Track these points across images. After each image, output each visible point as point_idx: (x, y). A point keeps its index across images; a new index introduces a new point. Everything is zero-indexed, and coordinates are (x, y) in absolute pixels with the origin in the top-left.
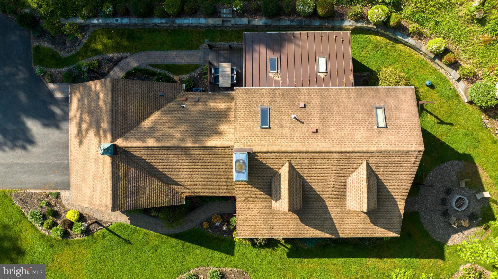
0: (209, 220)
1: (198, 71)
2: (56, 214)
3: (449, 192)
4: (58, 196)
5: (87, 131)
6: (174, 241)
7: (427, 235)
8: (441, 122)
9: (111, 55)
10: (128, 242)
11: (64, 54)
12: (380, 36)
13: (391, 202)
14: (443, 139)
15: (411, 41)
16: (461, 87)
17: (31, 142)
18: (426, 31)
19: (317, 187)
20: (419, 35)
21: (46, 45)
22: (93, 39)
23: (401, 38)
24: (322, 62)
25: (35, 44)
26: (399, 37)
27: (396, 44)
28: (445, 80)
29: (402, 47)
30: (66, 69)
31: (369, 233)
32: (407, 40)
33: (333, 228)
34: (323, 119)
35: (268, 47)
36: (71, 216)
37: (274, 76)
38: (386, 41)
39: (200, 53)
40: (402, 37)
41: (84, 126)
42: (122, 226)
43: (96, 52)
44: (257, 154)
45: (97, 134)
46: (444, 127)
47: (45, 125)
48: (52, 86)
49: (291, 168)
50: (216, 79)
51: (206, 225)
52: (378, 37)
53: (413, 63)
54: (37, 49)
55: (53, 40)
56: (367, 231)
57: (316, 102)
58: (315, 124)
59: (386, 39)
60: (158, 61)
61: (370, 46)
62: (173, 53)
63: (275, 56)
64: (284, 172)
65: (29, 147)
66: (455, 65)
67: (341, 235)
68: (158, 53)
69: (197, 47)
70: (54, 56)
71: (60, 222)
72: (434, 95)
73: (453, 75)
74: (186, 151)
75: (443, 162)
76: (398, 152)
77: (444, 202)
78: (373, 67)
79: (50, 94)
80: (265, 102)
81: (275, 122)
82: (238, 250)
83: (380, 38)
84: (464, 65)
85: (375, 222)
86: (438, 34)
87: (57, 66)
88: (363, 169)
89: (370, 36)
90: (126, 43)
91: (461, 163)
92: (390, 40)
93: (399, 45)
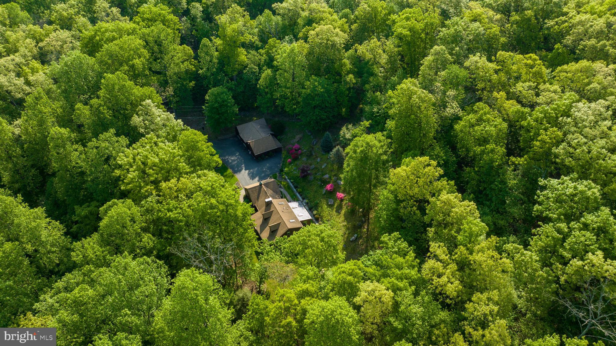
44: (272, 204)
76: (286, 225)
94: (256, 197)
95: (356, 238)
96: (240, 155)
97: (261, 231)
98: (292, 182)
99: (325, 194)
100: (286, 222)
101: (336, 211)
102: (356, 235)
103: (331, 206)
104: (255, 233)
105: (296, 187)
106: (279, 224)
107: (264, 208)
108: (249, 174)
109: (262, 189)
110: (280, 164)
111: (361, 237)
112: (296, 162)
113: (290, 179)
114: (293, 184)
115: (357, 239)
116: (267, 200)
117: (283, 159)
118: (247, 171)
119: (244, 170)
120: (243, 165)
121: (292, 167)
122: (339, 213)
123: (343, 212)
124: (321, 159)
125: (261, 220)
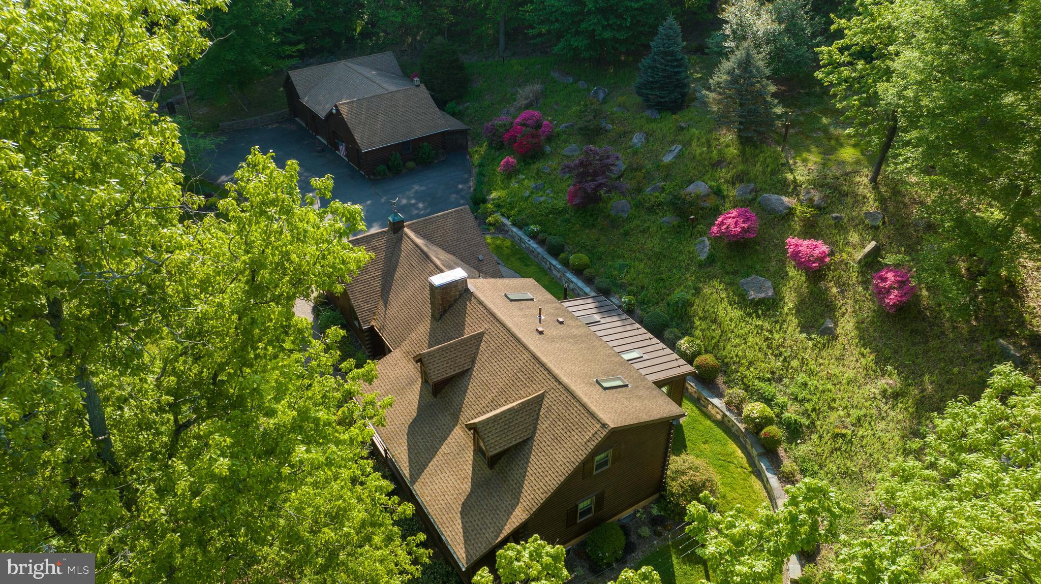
12: (743, 452)
13: (513, 501)
23: (764, 468)
26: (762, 464)
27: (753, 477)
31: (444, 519)
32: (769, 475)
33: (422, 466)
34: (561, 338)
38: (744, 462)
40: (767, 469)
44: (472, 299)
52: (740, 451)
56: (445, 513)
57: (576, 332)
58: (549, 332)
59: (747, 460)
76: (583, 406)
81: (521, 304)
83: (739, 453)
85: (466, 509)
89: (730, 441)
92: (750, 466)
93: (756, 480)
94: (377, 284)
97: (419, 464)
98: (533, 236)
99: (711, 260)
100: (580, 390)
101: (805, 328)
104: (377, 481)
105: (555, 251)
106: (533, 407)
107: (423, 328)
109: (405, 246)
110: (466, 181)
112: (534, 167)
113: (520, 225)
114: (542, 243)
116: (438, 280)
117: (475, 171)
121: (524, 184)
122: (831, 336)
123: (847, 326)
124: (648, 136)
125: (413, 396)
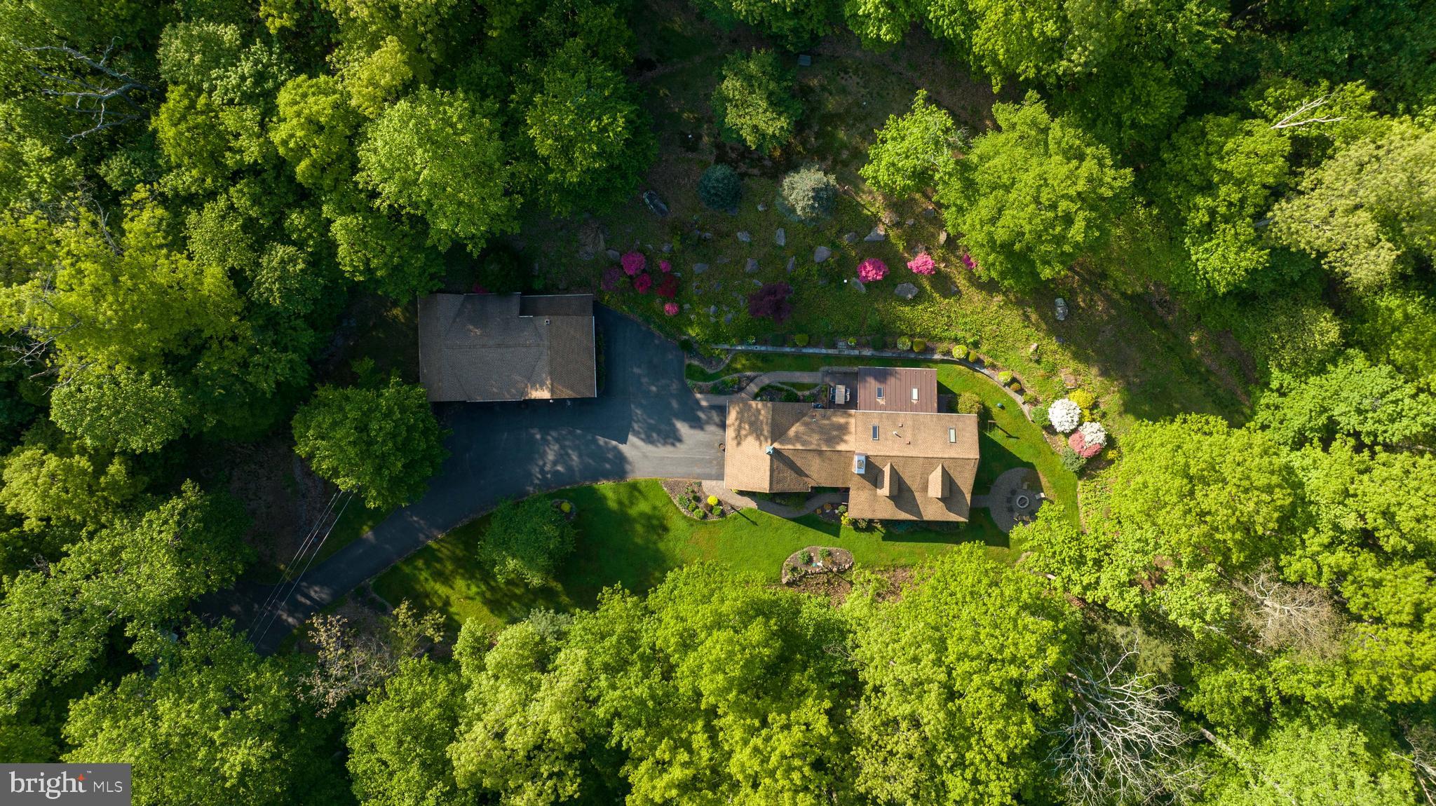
0: (822, 508)
1: (817, 389)
2: (698, 499)
3: (1014, 492)
4: (700, 484)
5: (746, 436)
6: (793, 523)
7: (996, 526)
8: (1010, 436)
9: (748, 373)
10: (754, 523)
11: (710, 371)
13: (961, 495)
14: (1011, 450)
15: (985, 371)
16: (1026, 408)
17: (680, 440)
18: (999, 364)
19: (909, 481)
20: (993, 367)
21: (696, 363)
22: (734, 360)
24: (915, 392)
25: (687, 362)
28: (1014, 402)
29: (980, 375)
30: (711, 383)
32: (983, 370)
33: (919, 513)
34: (914, 435)
35: (876, 378)
36: (712, 500)
37: (881, 401)
39: (820, 374)
41: (743, 432)
42: (751, 510)
43: (736, 371)
44: (870, 457)
45: (758, 438)
46: (1011, 440)
47: (692, 427)
48: (698, 396)
49: (892, 467)
50: (834, 397)
51: (819, 511)
53: (988, 388)
54: (689, 366)
55: (702, 359)
56: (944, 516)
57: (910, 423)
58: (909, 438)
60: (785, 380)
61: (954, 374)
62: (798, 374)
63: (882, 386)
64: (887, 470)
65: (678, 444)
66: (1021, 391)
67: (925, 518)
68: (785, 373)
69: (816, 370)
70: (702, 372)
71: (701, 505)
72: (1004, 414)
73: (1019, 399)
74: (820, 453)
75: (1011, 468)
76: (963, 459)
77: (1009, 500)
78: (956, 391)
79: (697, 402)
80: (876, 422)
81: (882, 436)
82: (843, 533)
83: (962, 368)
84: (1028, 392)
85: (949, 509)
86: (1008, 368)
87: (705, 380)
88: (939, 469)
89: (954, 366)
90: (760, 364)
91: (1025, 470)
92: (970, 370)
93: (977, 374)
95: (1067, 304)
96: (545, 430)
98: (756, 343)
99: (869, 290)
102: (1060, 301)
103: (918, 299)
108: (649, 440)
111: (1072, 292)
115: (1071, 306)
118: (631, 438)
119: (623, 448)
120: (601, 441)
122: (958, 293)
